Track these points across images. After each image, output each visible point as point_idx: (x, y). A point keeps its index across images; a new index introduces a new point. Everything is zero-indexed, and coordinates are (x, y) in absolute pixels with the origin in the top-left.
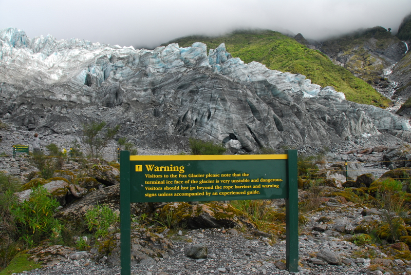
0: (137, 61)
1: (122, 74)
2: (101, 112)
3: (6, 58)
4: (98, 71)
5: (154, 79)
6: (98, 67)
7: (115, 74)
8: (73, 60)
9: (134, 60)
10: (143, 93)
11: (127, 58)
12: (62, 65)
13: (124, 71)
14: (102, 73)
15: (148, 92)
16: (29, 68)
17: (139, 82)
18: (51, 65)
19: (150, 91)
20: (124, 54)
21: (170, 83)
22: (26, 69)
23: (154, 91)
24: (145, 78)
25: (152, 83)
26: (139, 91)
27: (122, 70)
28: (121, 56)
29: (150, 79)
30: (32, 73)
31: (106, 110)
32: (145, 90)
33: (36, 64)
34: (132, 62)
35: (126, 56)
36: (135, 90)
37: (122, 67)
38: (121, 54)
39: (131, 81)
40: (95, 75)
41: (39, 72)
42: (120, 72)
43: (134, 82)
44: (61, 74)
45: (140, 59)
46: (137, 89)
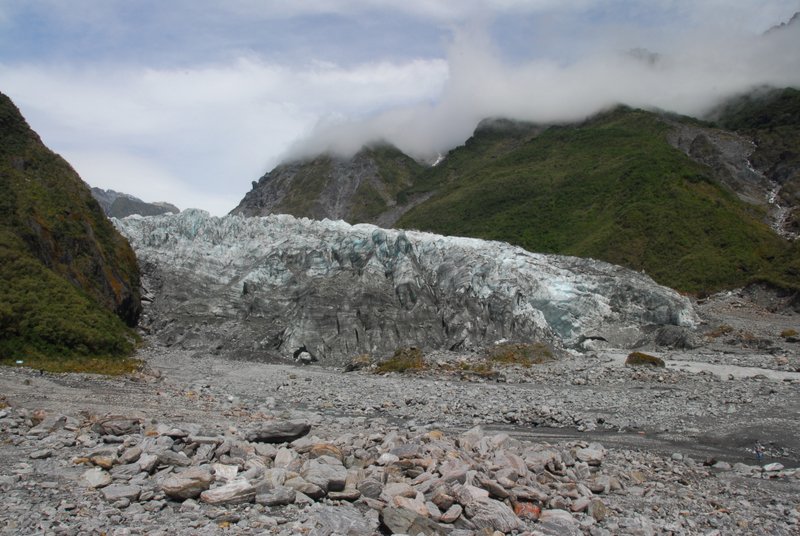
0: (303, 261)
3: (177, 260)
9: (302, 258)
11: (297, 255)
12: (239, 262)
16: (198, 272)
17: (287, 290)
18: (228, 262)
20: (298, 249)
22: (194, 274)
28: (293, 253)
30: (199, 279)
32: (289, 300)
33: (208, 265)
35: (298, 252)
36: (281, 300)
38: (296, 249)
40: (256, 280)
44: (234, 275)
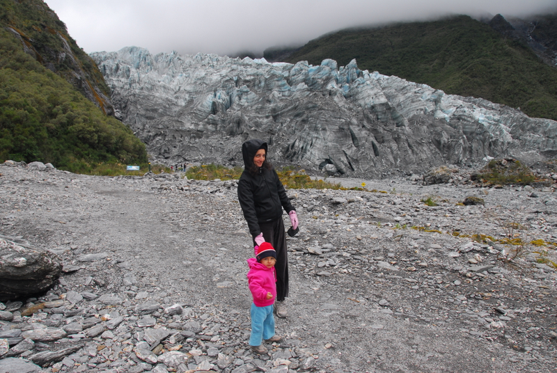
0: (263, 84)
1: (247, 99)
2: (224, 141)
3: (134, 85)
4: (223, 96)
5: (276, 106)
6: (224, 92)
7: (240, 99)
8: (199, 82)
9: (260, 82)
10: (265, 120)
11: (254, 80)
12: (189, 88)
13: (249, 96)
14: (228, 98)
15: (269, 119)
16: (157, 94)
17: (262, 108)
18: (177, 88)
19: (271, 118)
20: (251, 75)
21: (289, 110)
22: (154, 96)
23: (275, 118)
24: (268, 105)
25: (274, 110)
26: (261, 117)
27: (247, 95)
28: (248, 78)
29: (272, 105)
30: (161, 101)
31: (228, 139)
32: (267, 117)
33: (163, 89)
34: (258, 85)
35: (252, 77)
37: (247, 92)
38: (248, 75)
39: (254, 108)
40: (221, 101)
41: (167, 98)
42: (245, 97)
43: (257, 109)
44: (188, 99)
45: (265, 82)
46: (260, 116)
